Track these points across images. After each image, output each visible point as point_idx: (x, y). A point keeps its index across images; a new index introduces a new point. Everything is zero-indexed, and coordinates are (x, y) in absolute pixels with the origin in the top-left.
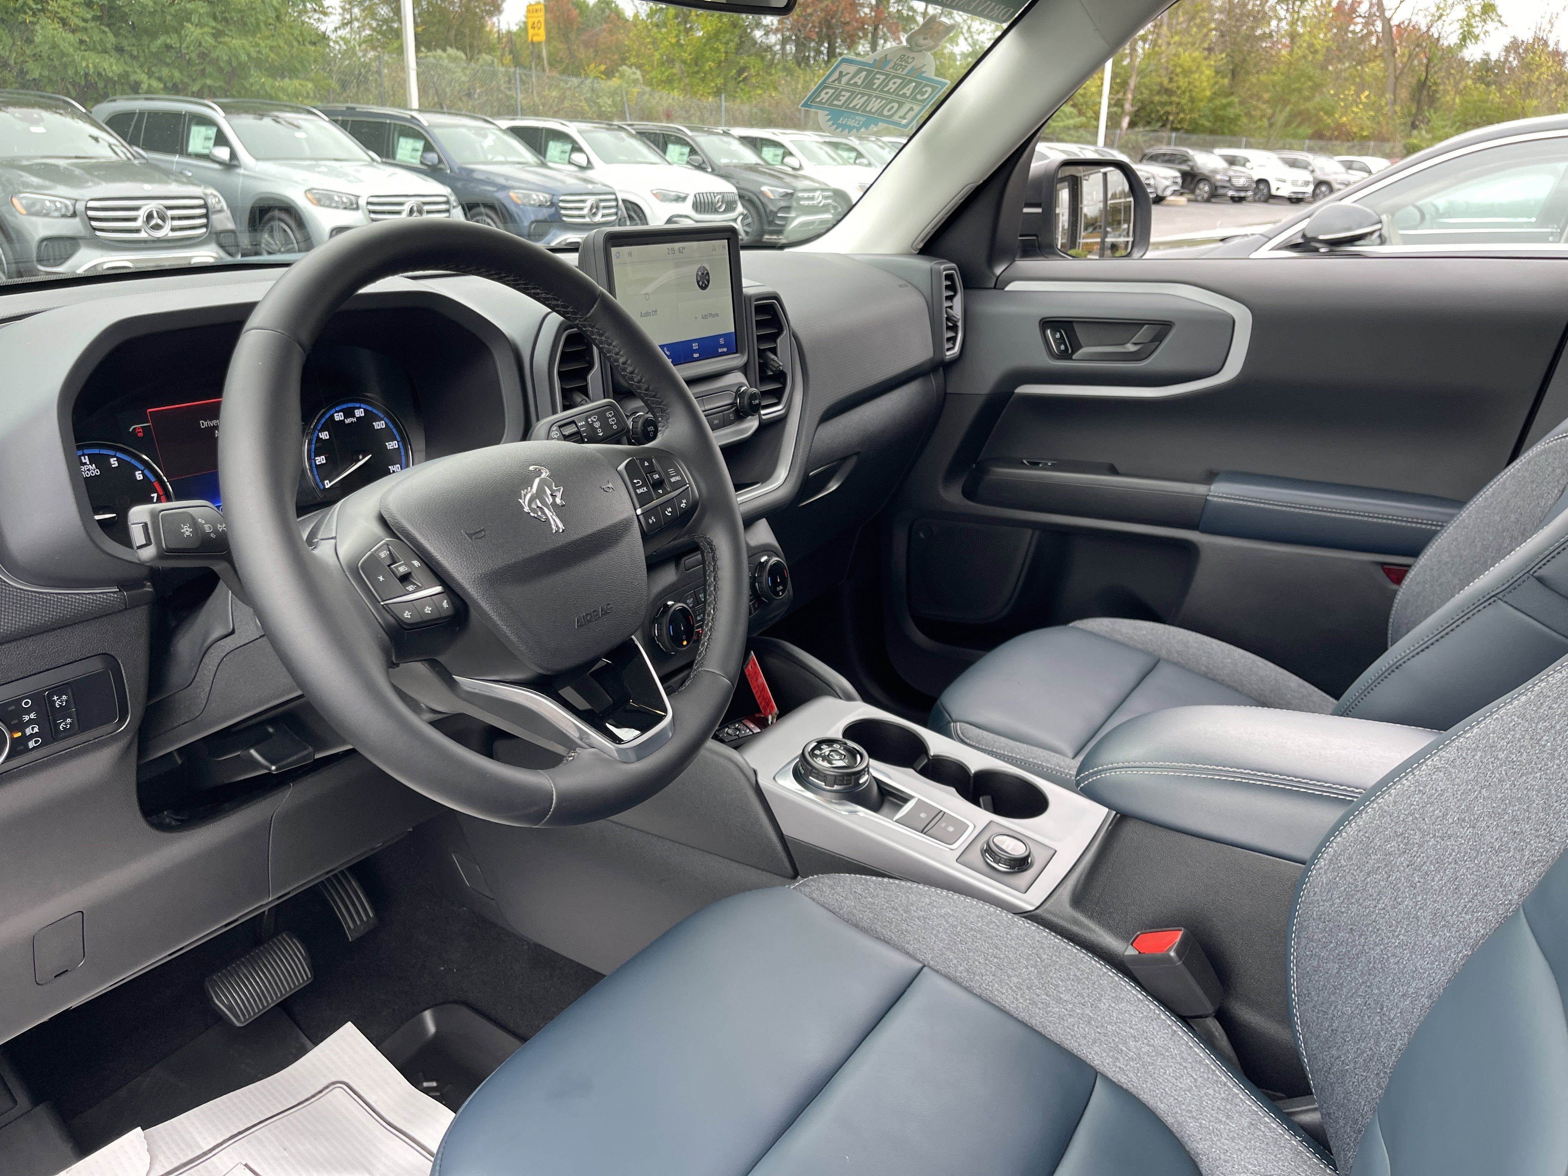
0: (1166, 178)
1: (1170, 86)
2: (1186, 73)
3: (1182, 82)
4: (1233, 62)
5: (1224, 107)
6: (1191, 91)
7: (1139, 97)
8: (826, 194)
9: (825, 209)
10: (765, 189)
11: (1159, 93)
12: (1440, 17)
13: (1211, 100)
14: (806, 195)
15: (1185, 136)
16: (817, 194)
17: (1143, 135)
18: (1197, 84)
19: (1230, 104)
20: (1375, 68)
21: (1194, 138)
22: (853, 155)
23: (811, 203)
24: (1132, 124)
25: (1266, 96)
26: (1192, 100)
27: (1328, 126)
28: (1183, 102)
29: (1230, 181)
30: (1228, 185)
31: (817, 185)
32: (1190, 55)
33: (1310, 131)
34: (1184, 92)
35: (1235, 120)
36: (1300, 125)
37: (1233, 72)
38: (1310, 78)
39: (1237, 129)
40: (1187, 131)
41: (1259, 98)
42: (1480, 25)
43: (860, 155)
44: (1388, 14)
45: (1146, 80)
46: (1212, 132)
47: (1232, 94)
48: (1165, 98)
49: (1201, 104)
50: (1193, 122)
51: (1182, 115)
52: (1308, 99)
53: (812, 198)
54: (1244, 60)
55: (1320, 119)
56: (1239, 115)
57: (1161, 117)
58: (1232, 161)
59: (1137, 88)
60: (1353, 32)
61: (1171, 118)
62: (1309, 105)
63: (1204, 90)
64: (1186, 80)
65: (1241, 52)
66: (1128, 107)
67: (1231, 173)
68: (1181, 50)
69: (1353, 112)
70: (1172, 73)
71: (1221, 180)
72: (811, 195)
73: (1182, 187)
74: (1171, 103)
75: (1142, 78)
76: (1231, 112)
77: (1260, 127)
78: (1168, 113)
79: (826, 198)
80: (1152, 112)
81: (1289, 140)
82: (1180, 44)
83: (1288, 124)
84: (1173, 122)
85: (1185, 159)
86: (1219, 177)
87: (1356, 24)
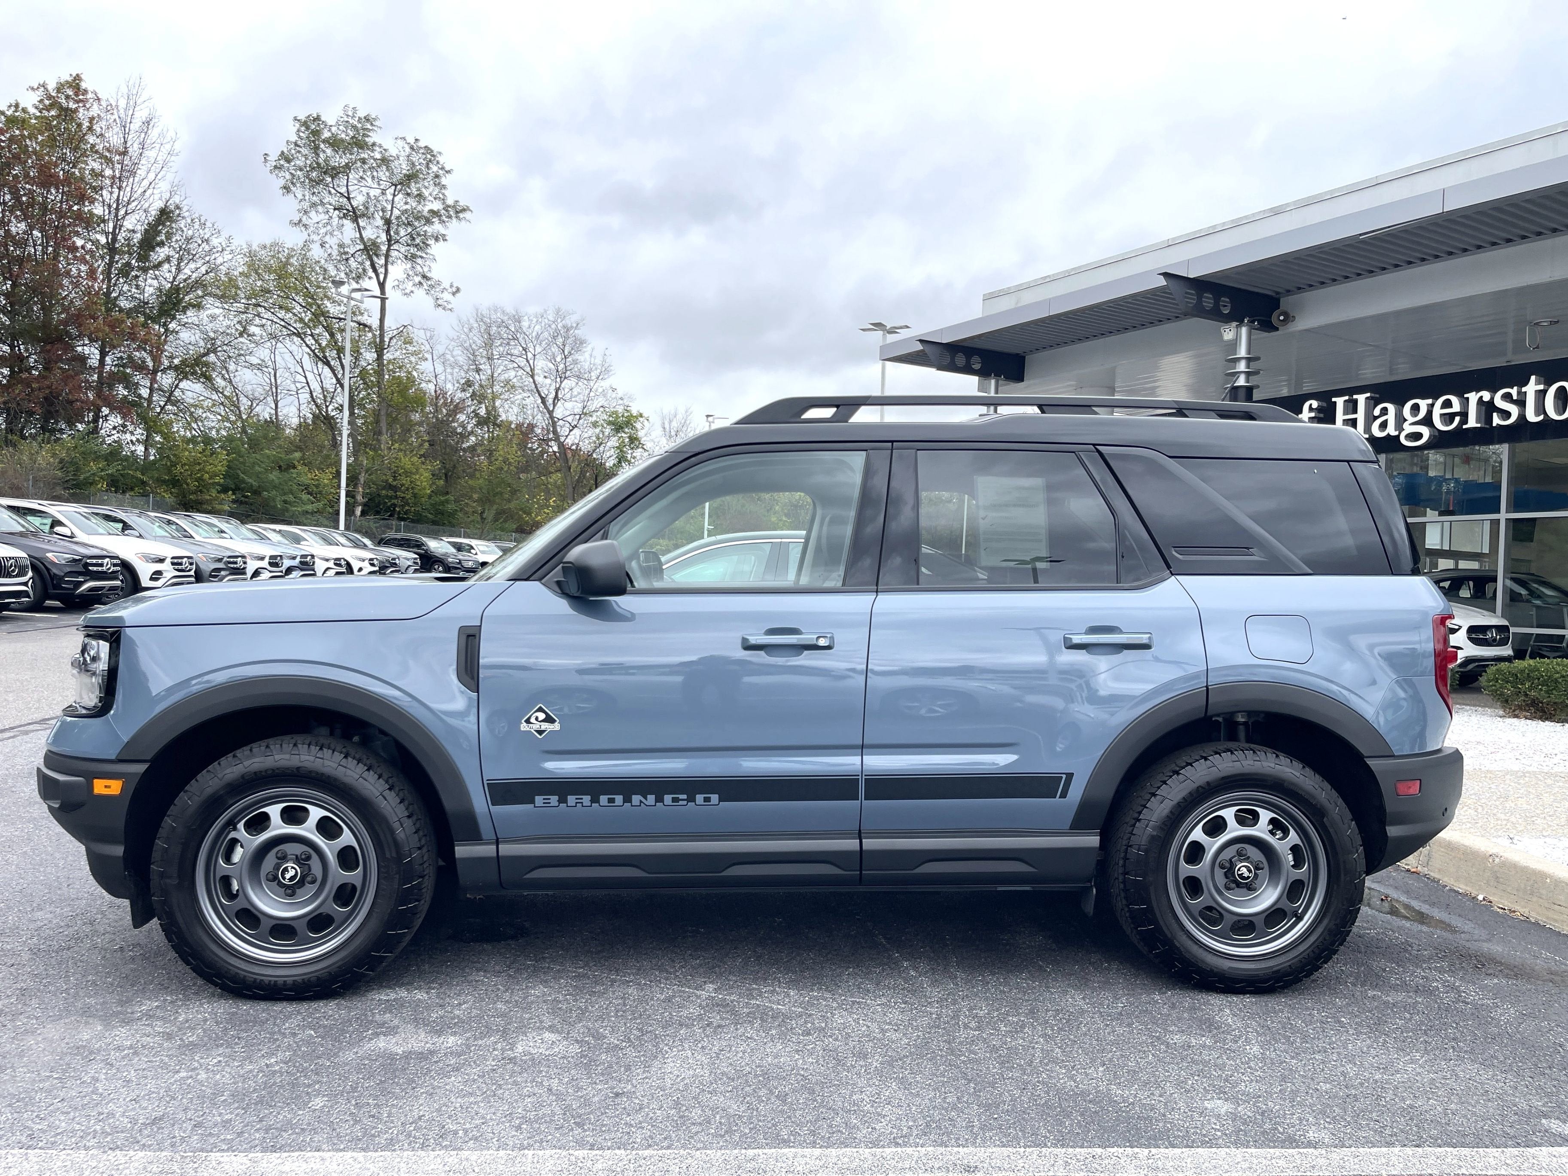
0: (408, 560)
1: (395, 483)
2: (407, 473)
3: (406, 481)
4: (445, 467)
5: (442, 503)
6: (413, 488)
7: (368, 491)
8: (115, 561)
9: (112, 576)
10: (49, 555)
11: (384, 488)
12: (600, 444)
13: (430, 497)
14: (94, 561)
15: (411, 525)
16: (106, 561)
17: (375, 523)
18: (418, 483)
19: (447, 501)
20: (557, 477)
21: (420, 526)
22: (120, 525)
23: (100, 569)
24: (363, 513)
25: (475, 496)
26: (415, 495)
27: (527, 522)
28: (408, 497)
29: (460, 563)
30: (459, 566)
31: (105, 553)
32: (410, 460)
33: (515, 526)
34: (408, 489)
35: (452, 514)
36: (505, 521)
37: (446, 475)
38: (509, 485)
39: (454, 521)
40: (413, 521)
41: (470, 498)
42: (630, 452)
43: (126, 527)
44: (562, 439)
45: (373, 477)
46: (434, 523)
47: (447, 493)
48: (391, 493)
49: (423, 499)
50: (417, 513)
51: (407, 508)
52: (509, 501)
53: (101, 565)
54: (454, 467)
55: (520, 517)
56: (456, 510)
57: (389, 508)
58: (459, 548)
59: (366, 484)
60: (531, 449)
61: (397, 509)
62: (512, 505)
63: (425, 489)
64: (408, 479)
65: (451, 460)
66: (359, 498)
67: (461, 557)
68: (401, 454)
69: (545, 513)
70: (395, 472)
71: (452, 563)
72: (100, 561)
73: (421, 567)
74: (396, 497)
75: (370, 475)
76: (450, 507)
77: (473, 521)
78: (395, 505)
79: (115, 565)
80: (379, 502)
81: (499, 532)
82: (400, 450)
83: (496, 520)
84: (399, 513)
85: (419, 545)
86: (450, 560)
87: (533, 443)
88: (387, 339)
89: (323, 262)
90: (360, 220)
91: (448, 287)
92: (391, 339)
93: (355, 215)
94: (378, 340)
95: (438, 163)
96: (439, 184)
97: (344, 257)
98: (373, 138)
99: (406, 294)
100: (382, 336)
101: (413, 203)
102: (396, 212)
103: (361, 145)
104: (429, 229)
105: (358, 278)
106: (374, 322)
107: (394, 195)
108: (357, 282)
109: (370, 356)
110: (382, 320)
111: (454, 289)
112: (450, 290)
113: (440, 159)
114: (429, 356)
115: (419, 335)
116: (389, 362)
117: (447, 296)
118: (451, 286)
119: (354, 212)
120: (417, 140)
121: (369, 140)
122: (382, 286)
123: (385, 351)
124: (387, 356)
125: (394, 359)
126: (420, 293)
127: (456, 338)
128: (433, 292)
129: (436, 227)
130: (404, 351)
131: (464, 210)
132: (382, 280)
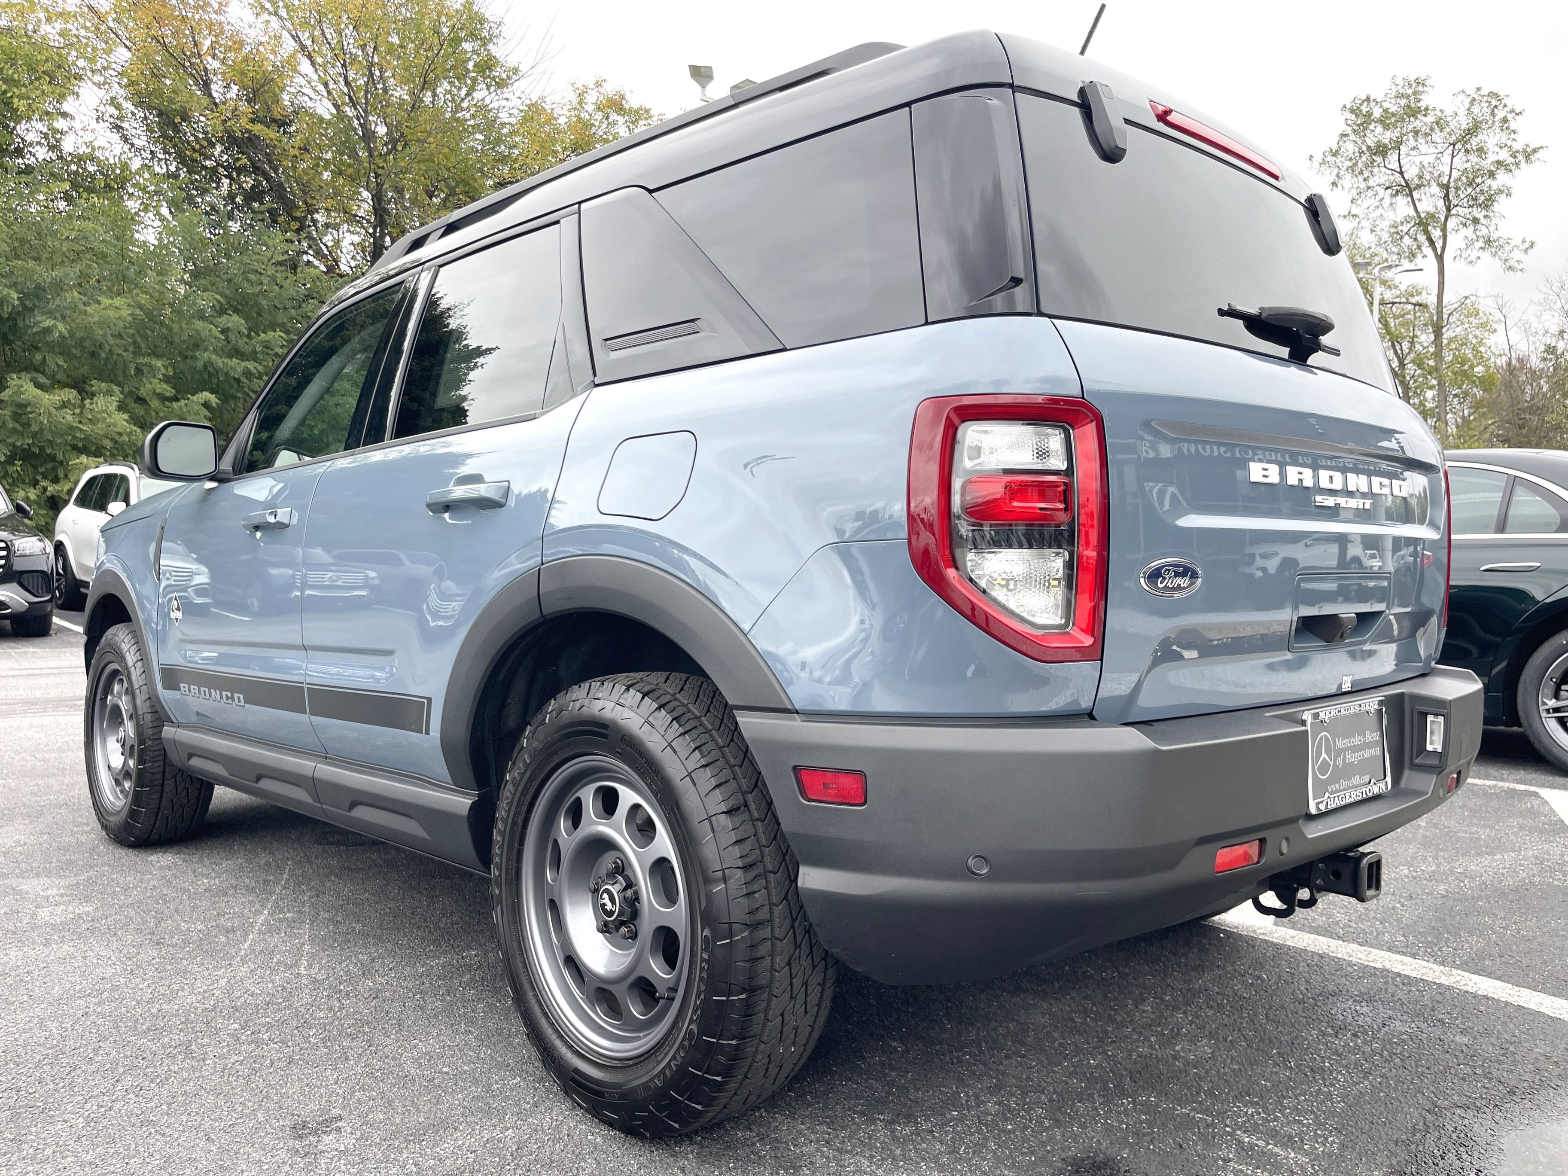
88: (1445, 316)
89: (1373, 246)
90: (1414, 193)
91: (1519, 243)
92: (1450, 315)
93: (1408, 189)
94: (1435, 318)
95: (1505, 106)
96: (1507, 128)
97: (1397, 236)
98: (1426, 101)
99: (1471, 262)
100: (1440, 313)
101: (1474, 158)
102: (1455, 174)
103: (1412, 112)
104: (1495, 185)
105: (1412, 256)
106: (1431, 300)
107: (1453, 156)
108: (1411, 261)
109: (1426, 338)
110: (1440, 296)
111: (1527, 245)
112: (1523, 247)
113: (1509, 102)
114: (1500, 327)
115: (1486, 305)
116: (1451, 340)
117: (1517, 255)
118: (1524, 242)
119: (1408, 186)
120: (1478, 89)
121: (1423, 105)
122: (1440, 258)
123: (1444, 330)
124: (1447, 334)
125: (1456, 336)
126: (1486, 256)
127: (1542, 301)
128: (1500, 253)
129: (1502, 178)
130: (1467, 326)
131: (1535, 151)
132: (1439, 252)
